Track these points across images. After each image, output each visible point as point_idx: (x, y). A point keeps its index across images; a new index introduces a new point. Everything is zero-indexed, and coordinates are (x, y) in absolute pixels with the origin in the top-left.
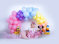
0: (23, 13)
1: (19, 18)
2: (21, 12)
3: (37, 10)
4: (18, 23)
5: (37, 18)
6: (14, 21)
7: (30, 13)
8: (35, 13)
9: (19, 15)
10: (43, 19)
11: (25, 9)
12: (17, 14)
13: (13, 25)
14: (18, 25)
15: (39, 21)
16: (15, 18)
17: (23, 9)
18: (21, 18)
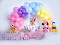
0: (25, 9)
1: (21, 15)
2: (23, 8)
3: (41, 5)
4: (20, 21)
5: (41, 13)
6: (16, 18)
7: (33, 9)
8: (39, 8)
9: (21, 11)
10: (48, 15)
11: (28, 5)
12: (19, 10)
13: (15, 22)
14: (20, 22)
15: (43, 18)
16: (17, 15)
17: (26, 5)
18: (23, 15)
